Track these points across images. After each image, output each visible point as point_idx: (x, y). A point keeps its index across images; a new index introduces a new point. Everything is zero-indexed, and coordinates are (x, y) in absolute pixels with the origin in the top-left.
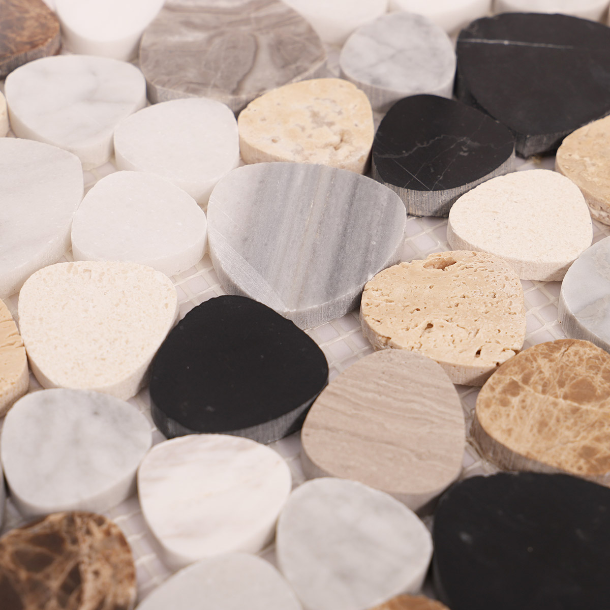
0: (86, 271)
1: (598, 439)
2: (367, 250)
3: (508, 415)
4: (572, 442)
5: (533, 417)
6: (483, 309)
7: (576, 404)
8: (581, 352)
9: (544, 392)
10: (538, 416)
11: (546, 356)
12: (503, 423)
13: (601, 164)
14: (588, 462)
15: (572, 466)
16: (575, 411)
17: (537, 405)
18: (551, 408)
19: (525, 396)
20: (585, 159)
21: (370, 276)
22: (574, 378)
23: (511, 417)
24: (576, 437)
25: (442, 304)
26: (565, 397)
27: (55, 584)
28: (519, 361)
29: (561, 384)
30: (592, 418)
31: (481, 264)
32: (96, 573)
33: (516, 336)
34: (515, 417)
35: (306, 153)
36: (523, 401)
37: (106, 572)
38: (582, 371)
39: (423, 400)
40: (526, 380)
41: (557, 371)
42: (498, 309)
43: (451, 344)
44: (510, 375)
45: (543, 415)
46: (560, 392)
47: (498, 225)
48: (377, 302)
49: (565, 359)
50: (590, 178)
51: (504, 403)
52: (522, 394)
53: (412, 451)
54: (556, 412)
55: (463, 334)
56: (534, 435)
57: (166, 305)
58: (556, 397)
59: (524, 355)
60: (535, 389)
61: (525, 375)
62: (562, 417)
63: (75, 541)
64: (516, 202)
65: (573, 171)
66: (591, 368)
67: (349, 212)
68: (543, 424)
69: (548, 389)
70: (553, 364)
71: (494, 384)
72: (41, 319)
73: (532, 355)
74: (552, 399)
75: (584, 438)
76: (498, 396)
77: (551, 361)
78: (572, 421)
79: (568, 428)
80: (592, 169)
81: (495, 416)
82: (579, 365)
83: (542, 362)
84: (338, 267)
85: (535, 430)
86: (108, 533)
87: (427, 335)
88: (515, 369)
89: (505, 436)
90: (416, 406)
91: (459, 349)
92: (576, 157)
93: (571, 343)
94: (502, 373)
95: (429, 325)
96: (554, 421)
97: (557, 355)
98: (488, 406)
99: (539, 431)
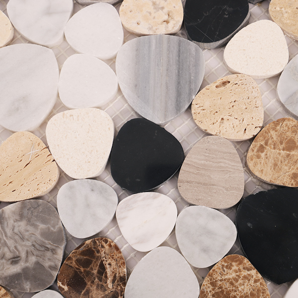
0: (71, 116)
2: (190, 82)
3: (261, 163)
4: (288, 172)
5: (271, 162)
6: (245, 107)
7: (288, 152)
8: (289, 124)
9: (274, 148)
10: (273, 161)
11: (274, 129)
12: (259, 167)
13: (290, 11)
14: (295, 181)
15: (289, 184)
16: (288, 155)
17: (272, 155)
18: (278, 156)
19: (267, 152)
20: (282, 9)
21: (194, 97)
22: (286, 139)
23: (262, 164)
24: (289, 169)
25: (226, 107)
26: (283, 150)
27: (95, 272)
28: (263, 134)
29: (281, 143)
30: (296, 158)
31: (241, 82)
32: (110, 264)
33: (260, 119)
34: (263, 163)
35: (154, 28)
36: (266, 154)
37: (114, 263)
38: (289, 134)
39: (225, 161)
40: (266, 144)
41: (279, 137)
42: (251, 106)
43: (233, 128)
44: (260, 142)
45: (275, 160)
46: (281, 147)
47: (246, 57)
48: (198, 111)
49: (282, 129)
50: (285, 21)
51: (258, 157)
52: (265, 151)
53: (223, 187)
54: (280, 158)
55: (237, 122)
56: (272, 171)
57: (109, 128)
58: (280, 150)
59: (264, 130)
60: (270, 147)
61: (266, 140)
62: (283, 159)
63: (98, 252)
64: (253, 42)
65: (277, 18)
66: (293, 132)
67: (179, 61)
68: (275, 165)
69: (276, 146)
70: (277, 133)
71: (253, 148)
72: (58, 145)
73: (268, 129)
74: (278, 151)
75: (293, 169)
76: (255, 154)
77: (276, 131)
78: (287, 161)
79: (286, 165)
80: (286, 15)
81: (255, 164)
82: (288, 132)
83: (273, 133)
84: (179, 94)
85: (272, 169)
86: (110, 246)
87: (222, 126)
88: (261, 138)
89: (261, 174)
90: (222, 165)
91: (236, 131)
92: (278, 9)
93: (284, 120)
94: (256, 142)
95: (222, 119)
96: (279, 163)
97: (278, 128)
98: (252, 160)
99: (274, 169)
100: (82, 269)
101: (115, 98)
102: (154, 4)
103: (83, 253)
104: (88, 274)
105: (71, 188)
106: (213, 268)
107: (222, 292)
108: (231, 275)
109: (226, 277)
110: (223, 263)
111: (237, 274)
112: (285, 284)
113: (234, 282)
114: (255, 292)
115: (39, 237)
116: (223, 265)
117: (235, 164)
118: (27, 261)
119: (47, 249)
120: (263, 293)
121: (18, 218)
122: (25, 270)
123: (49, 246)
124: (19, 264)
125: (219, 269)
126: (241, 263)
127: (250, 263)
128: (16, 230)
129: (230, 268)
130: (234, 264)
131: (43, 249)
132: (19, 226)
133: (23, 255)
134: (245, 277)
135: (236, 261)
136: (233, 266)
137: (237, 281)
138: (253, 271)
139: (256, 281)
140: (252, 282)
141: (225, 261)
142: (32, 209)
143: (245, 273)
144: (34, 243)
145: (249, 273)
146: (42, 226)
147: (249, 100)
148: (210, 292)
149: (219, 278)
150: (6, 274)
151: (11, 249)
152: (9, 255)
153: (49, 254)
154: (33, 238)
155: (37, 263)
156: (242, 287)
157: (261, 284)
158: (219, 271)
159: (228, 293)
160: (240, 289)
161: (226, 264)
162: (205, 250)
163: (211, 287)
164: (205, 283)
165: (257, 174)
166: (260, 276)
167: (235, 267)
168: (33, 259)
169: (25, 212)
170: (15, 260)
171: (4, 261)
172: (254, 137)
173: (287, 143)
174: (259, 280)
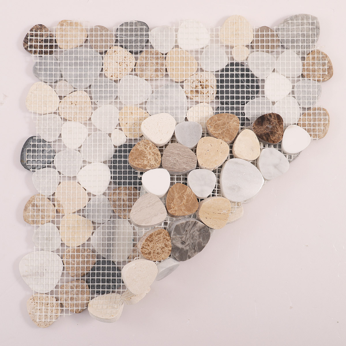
115: (197, 242)
118: (185, 247)
119: (194, 249)
121: (199, 230)
122: (182, 249)
124: (183, 245)
128: (194, 233)
131: (193, 248)
132: (196, 233)
133: (187, 243)
142: (205, 231)
144: (193, 243)
146: (201, 240)
150: (176, 245)
151: (186, 238)
152: (183, 239)
153: (193, 251)
154: (195, 241)
155: (187, 250)
168: (188, 248)
169: (203, 230)
170: (183, 243)
171: (180, 239)
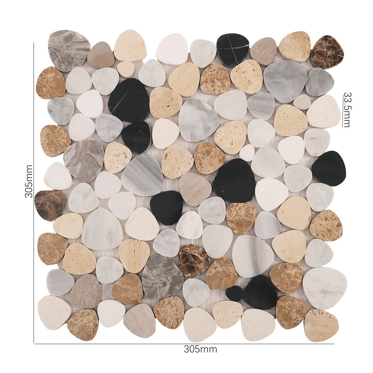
0: (130, 221)
1: (218, 157)
2: (155, 168)
4: (217, 162)
5: (208, 164)
6: (181, 156)
7: (210, 156)
8: (200, 147)
9: (204, 159)
11: (198, 153)
12: (206, 170)
13: (161, 110)
14: (222, 162)
15: (221, 165)
17: (206, 162)
18: (208, 160)
20: (158, 112)
21: (162, 171)
25: (175, 163)
26: (208, 156)
27: (193, 260)
30: (214, 155)
31: (171, 150)
32: (194, 252)
33: (190, 155)
34: (206, 168)
35: (125, 163)
36: (204, 164)
37: (195, 251)
38: (204, 149)
39: (194, 180)
40: (200, 161)
41: (202, 154)
42: (182, 154)
43: (185, 167)
44: (197, 162)
46: (206, 156)
47: (164, 140)
48: (168, 174)
49: (200, 150)
50: (163, 115)
51: (203, 167)
52: (202, 163)
53: (202, 189)
55: (184, 164)
57: (147, 211)
58: (207, 158)
59: (195, 157)
62: (210, 160)
63: (187, 253)
65: (159, 116)
66: (204, 147)
67: (144, 165)
68: (210, 164)
71: (198, 166)
72: (137, 235)
73: (196, 155)
75: (217, 159)
76: (200, 167)
77: (199, 153)
79: (214, 160)
80: (161, 112)
81: (204, 171)
83: (198, 155)
84: (156, 175)
86: (188, 247)
87: (180, 170)
88: (197, 160)
89: (209, 172)
90: (194, 182)
91: (187, 167)
92: (156, 113)
93: (197, 147)
94: (196, 164)
95: (178, 168)
96: (211, 162)
97: (198, 151)
98: (201, 171)
99: (211, 166)
100: (188, 264)
101: (137, 199)
102: (115, 155)
103: (183, 258)
104: (191, 263)
105: (156, 243)
106: (227, 217)
107: (237, 221)
108: (234, 213)
109: (234, 215)
110: (228, 212)
111: (236, 211)
112: (253, 197)
113: (237, 214)
114: (247, 210)
115: (164, 269)
116: (229, 213)
117: (198, 178)
118: (168, 281)
119: (171, 270)
120: (249, 208)
121: (151, 271)
122: (171, 284)
123: (170, 268)
124: (167, 284)
125: (229, 215)
126: (233, 206)
127: (236, 203)
128: (154, 275)
129: (232, 212)
130: (231, 209)
131: (169, 271)
132: (154, 273)
133: (165, 280)
134: (239, 209)
135: (231, 207)
136: (232, 210)
137: (238, 213)
138: (240, 204)
139: (244, 207)
140: (243, 208)
141: (228, 211)
142: (152, 263)
143: (238, 208)
144: (165, 273)
145: (239, 206)
146: (161, 265)
147: (180, 153)
148: (234, 225)
149: (232, 218)
150: (167, 292)
151: (159, 282)
152: (161, 285)
153: (173, 271)
154: (163, 272)
155: (172, 277)
156: (242, 213)
157: (246, 206)
158: (229, 216)
159: (239, 219)
160: (241, 214)
161: (229, 212)
162: (218, 215)
163: (232, 224)
164: (229, 225)
165: (208, 173)
166: (243, 203)
167: (233, 210)
168: (170, 278)
169: (151, 266)
170: (165, 284)
171: (161, 288)
172: (194, 162)
173: (206, 153)
174: (244, 205)
